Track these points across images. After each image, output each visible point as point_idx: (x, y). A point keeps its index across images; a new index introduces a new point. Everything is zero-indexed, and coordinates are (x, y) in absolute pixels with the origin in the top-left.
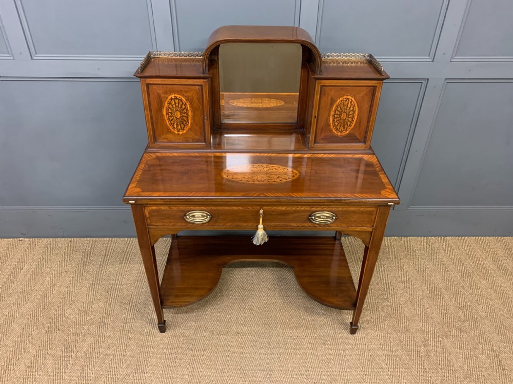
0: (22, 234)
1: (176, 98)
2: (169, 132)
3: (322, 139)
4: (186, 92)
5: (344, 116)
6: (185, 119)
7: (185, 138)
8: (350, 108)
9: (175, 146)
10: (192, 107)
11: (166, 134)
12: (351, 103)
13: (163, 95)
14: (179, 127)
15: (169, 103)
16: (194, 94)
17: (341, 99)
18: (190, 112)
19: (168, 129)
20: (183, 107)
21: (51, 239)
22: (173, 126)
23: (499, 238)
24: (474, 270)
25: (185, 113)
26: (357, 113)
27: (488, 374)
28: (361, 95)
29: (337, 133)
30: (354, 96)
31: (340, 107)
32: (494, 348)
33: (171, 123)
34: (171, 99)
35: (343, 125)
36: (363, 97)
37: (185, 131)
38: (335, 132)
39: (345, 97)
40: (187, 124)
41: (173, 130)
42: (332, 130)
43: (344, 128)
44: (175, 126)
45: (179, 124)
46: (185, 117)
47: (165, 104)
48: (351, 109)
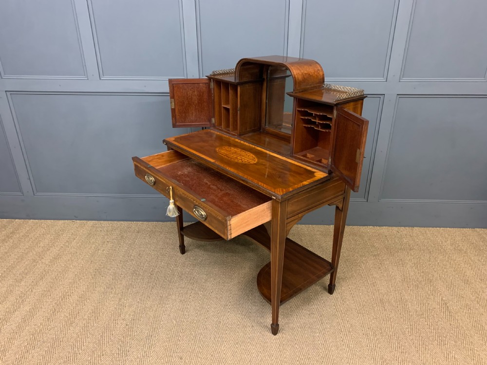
0: (75, 216)
21: (97, 222)
23: (459, 229)
24: (434, 249)
27: (437, 314)
32: (444, 299)
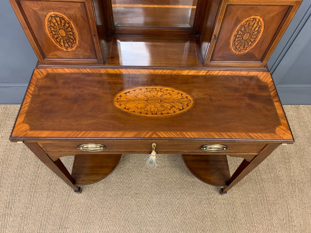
1: (57, 16)
2: (57, 49)
3: (219, 57)
4: (67, 9)
5: (246, 35)
6: (72, 37)
7: (75, 54)
8: (255, 28)
9: (66, 62)
10: (77, 25)
11: (54, 51)
12: (258, 23)
13: (40, 13)
14: (67, 45)
15: (50, 22)
16: (76, 12)
17: (247, 19)
18: (75, 31)
19: (55, 46)
20: (67, 25)
22: (60, 44)
25: (70, 31)
26: (261, 34)
28: (272, 15)
29: (235, 52)
30: (263, 16)
31: (245, 27)
33: (58, 41)
34: (52, 17)
35: (243, 45)
36: (273, 17)
37: (74, 49)
38: (234, 51)
39: (253, 17)
40: (75, 42)
41: (60, 47)
42: (231, 49)
43: (244, 47)
44: (62, 44)
45: (65, 42)
46: (71, 35)
47: (44, 22)
48: (257, 29)
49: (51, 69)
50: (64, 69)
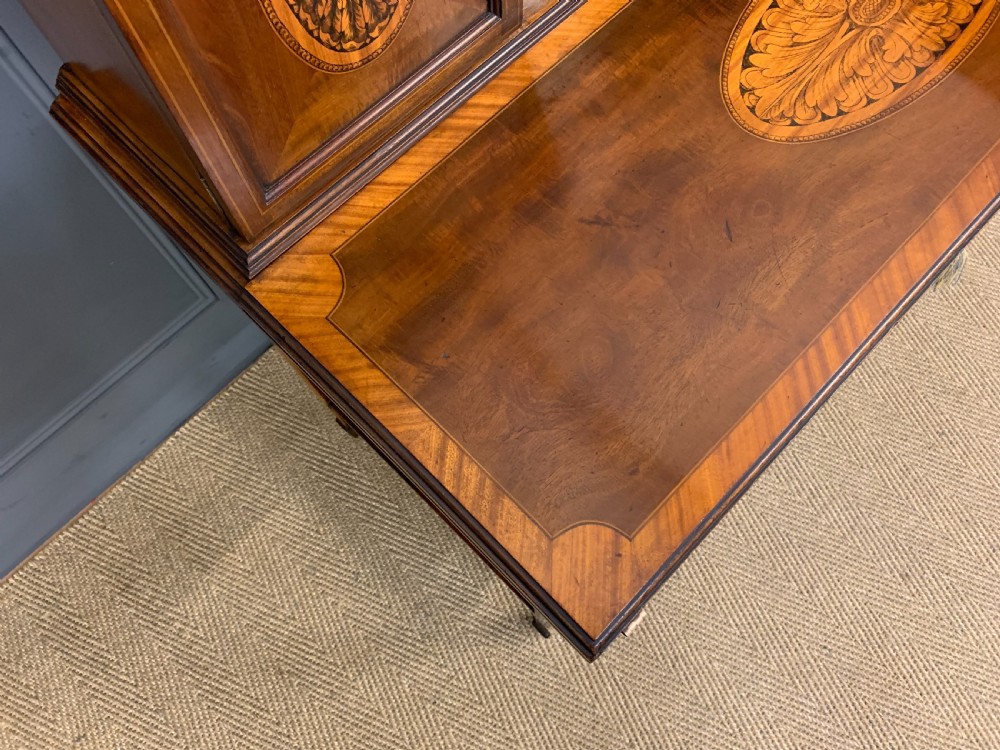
2: (318, 85)
7: (400, 57)
14: (365, 14)
19: (312, 67)
22: (332, 31)
33: (320, 22)
44: (345, 22)
49: (322, 230)
50: (385, 184)
